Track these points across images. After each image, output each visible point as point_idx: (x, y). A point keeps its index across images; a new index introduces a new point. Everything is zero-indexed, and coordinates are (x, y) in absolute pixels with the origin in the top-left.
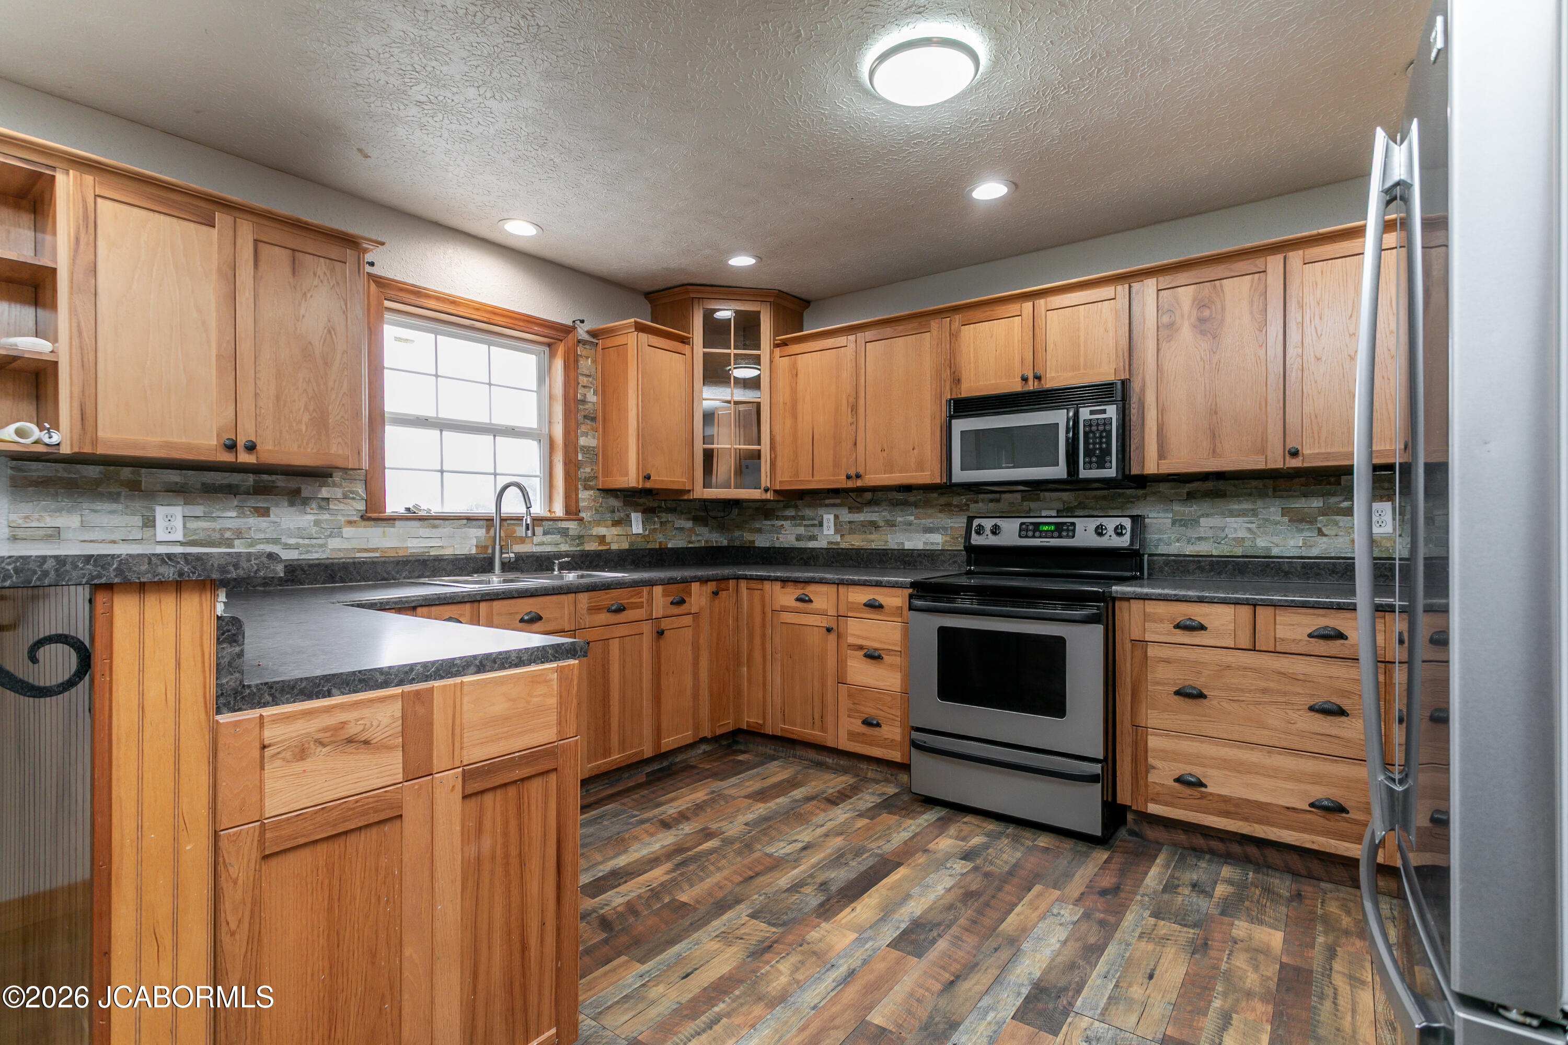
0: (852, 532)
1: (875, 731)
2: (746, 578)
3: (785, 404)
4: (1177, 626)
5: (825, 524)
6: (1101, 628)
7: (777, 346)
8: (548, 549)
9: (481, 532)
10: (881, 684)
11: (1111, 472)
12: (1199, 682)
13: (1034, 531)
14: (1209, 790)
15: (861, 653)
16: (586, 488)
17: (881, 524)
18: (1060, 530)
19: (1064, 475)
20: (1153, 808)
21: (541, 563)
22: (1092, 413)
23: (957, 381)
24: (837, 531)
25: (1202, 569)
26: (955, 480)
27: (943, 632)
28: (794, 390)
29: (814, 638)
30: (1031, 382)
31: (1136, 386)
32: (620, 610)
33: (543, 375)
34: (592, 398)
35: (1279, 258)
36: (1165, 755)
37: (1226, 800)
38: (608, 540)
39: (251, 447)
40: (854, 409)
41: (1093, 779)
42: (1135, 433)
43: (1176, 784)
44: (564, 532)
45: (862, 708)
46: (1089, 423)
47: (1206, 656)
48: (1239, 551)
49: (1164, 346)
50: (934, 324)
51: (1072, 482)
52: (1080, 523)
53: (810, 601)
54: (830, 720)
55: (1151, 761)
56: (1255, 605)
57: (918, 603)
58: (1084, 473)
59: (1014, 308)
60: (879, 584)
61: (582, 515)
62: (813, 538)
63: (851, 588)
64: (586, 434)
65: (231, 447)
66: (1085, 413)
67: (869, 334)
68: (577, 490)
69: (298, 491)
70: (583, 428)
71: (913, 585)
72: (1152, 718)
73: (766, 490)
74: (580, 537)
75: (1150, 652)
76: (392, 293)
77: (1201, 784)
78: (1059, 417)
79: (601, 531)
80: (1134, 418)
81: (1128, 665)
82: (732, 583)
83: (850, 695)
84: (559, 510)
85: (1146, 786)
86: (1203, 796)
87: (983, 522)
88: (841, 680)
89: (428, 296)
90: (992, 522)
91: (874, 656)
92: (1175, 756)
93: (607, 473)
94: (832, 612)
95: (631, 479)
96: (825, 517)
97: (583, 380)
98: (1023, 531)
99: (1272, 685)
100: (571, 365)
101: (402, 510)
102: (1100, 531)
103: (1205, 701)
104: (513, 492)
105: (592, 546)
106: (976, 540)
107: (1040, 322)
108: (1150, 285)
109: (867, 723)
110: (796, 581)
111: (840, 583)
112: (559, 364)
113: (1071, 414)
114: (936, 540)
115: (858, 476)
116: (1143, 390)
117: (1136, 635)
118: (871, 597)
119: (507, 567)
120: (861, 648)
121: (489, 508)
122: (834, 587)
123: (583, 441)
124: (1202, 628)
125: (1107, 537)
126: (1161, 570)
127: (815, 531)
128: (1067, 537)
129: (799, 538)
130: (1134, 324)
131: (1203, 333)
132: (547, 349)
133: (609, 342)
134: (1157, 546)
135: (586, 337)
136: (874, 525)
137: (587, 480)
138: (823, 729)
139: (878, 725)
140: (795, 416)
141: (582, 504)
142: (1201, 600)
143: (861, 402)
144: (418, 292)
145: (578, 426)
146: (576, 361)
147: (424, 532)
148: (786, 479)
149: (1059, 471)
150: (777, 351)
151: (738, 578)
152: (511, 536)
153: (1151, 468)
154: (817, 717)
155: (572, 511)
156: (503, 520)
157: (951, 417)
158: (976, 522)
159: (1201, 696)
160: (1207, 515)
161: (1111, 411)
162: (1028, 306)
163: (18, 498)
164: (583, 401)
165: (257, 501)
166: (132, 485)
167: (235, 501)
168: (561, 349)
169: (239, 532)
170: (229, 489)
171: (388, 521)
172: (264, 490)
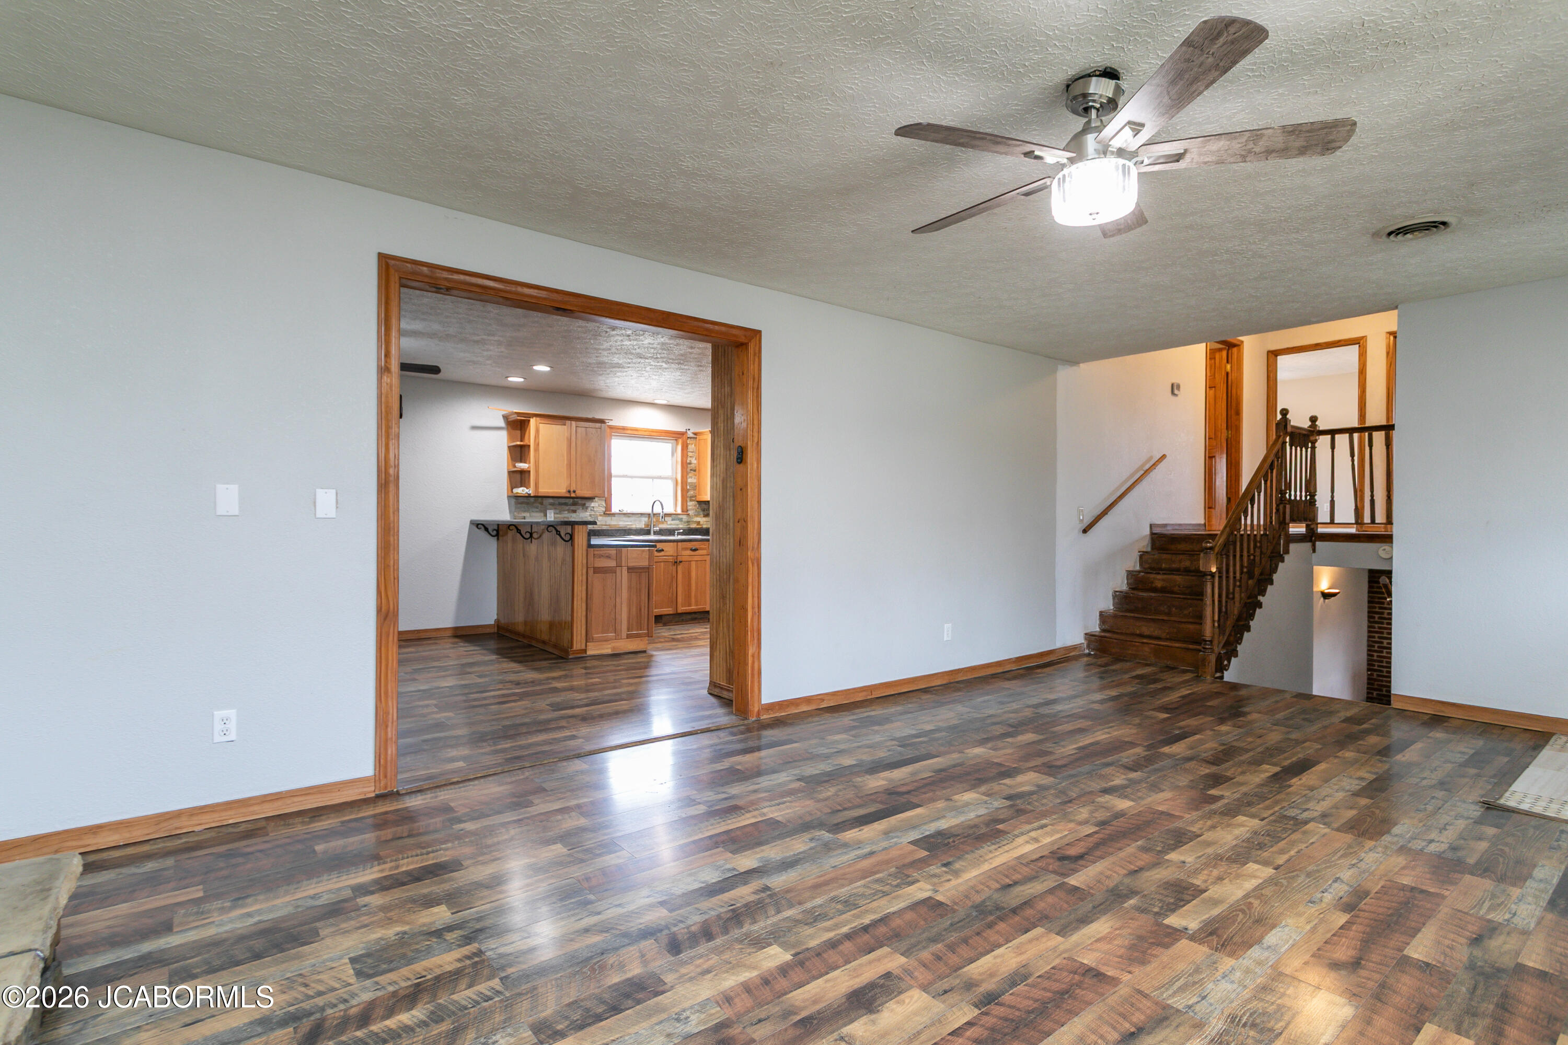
8: (674, 526)
9: (646, 519)
16: (691, 501)
21: (671, 532)
32: (695, 550)
33: (673, 452)
34: (694, 461)
38: (701, 523)
39: (574, 492)
44: (681, 520)
61: (689, 512)
64: (691, 477)
65: (569, 492)
68: (687, 501)
69: (585, 504)
70: (690, 475)
74: (688, 522)
76: (614, 430)
79: (698, 519)
84: (679, 511)
89: (627, 429)
93: (700, 494)
97: (690, 454)
100: (685, 448)
101: (618, 512)
104: (657, 504)
105: (694, 526)
112: (679, 448)
119: (655, 533)
121: (649, 511)
123: (689, 480)
132: (675, 441)
135: (692, 435)
137: (691, 497)
141: (689, 508)
144: (624, 429)
145: (687, 473)
146: (687, 446)
147: (625, 519)
152: (658, 521)
155: (685, 510)
156: (654, 514)
163: (516, 508)
164: (690, 463)
165: (573, 508)
166: (542, 504)
167: (567, 508)
168: (680, 441)
169: (568, 518)
170: (566, 504)
171: (614, 515)
172: (574, 504)
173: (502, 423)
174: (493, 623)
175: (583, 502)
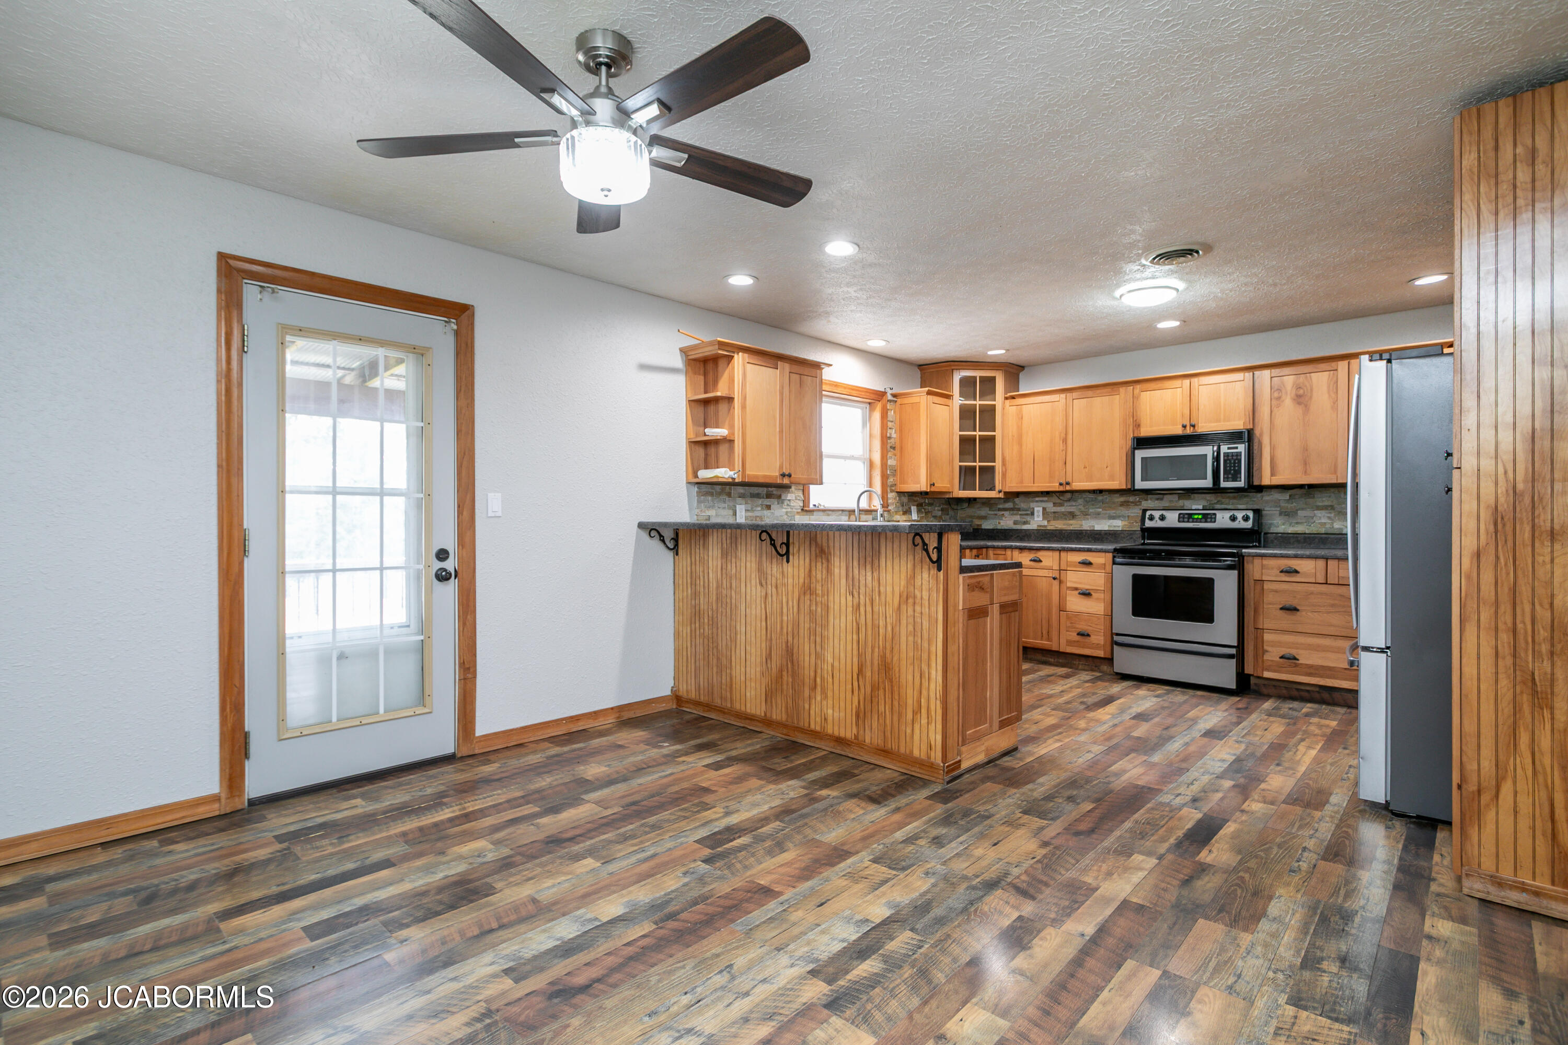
0: (1055, 519)
1: (1087, 640)
2: (994, 547)
3: (1013, 436)
4: (1282, 572)
5: (1036, 514)
6: (1236, 572)
7: (1006, 398)
10: (1091, 611)
11: (1241, 484)
12: (1294, 603)
13: (1189, 518)
14: (1300, 662)
15: (1077, 592)
16: (892, 491)
17: (1077, 513)
18: (1206, 518)
19: (1211, 485)
20: (1267, 674)
22: (1229, 448)
23: (1138, 426)
24: (1044, 518)
25: (1298, 542)
26: (1137, 487)
27: (1136, 578)
28: (1020, 428)
29: (1043, 584)
30: (1188, 428)
31: (1257, 432)
33: (871, 422)
34: (894, 435)
35: (1346, 363)
36: (1274, 644)
37: (1310, 666)
39: (790, 476)
40: (1065, 441)
41: (1231, 656)
42: (1256, 461)
43: (1281, 660)
45: (1077, 626)
46: (1226, 455)
47: (1300, 587)
48: (1323, 531)
49: (1275, 410)
50: (1122, 390)
51: (1216, 489)
52: (1219, 515)
53: (1040, 561)
54: (1054, 634)
55: (1266, 647)
56: (1327, 559)
57: (1118, 560)
58: (1224, 484)
59: (1177, 383)
60: (1089, 550)
61: (890, 508)
62: (1025, 523)
63: (1070, 554)
64: (891, 458)
65: (783, 476)
66: (1224, 449)
67: (1075, 395)
68: (886, 492)
70: (892, 454)
71: (1115, 550)
72: (1266, 623)
73: (1000, 492)
75: (1266, 587)
77: (1295, 659)
78: (1208, 451)
79: (898, 517)
80: (1255, 452)
81: (1252, 595)
82: (984, 550)
83: (1068, 618)
84: (877, 505)
85: (1263, 661)
86: (1296, 665)
87: (1153, 513)
88: (1062, 609)
90: (1161, 512)
91: (1086, 594)
92: (1279, 644)
93: (903, 482)
94: (1056, 567)
95: (922, 485)
96: (1036, 509)
97: (890, 424)
98: (1181, 518)
99: (1336, 602)
100: (884, 415)
101: (816, 506)
102: (1233, 519)
103: (1298, 613)
106: (1148, 524)
107: (1194, 392)
108: (1266, 373)
109: (1080, 634)
110: (1031, 549)
111: (1060, 550)
112: (877, 415)
113: (1215, 448)
114: (1118, 525)
115: (1068, 484)
116: (1261, 434)
117: (1257, 577)
118: (1084, 558)
120: (1076, 589)
122: (1057, 553)
123: (891, 462)
124: (1296, 572)
125: (1237, 522)
126: (1272, 542)
127: (1028, 518)
128: (1211, 522)
129: (1015, 523)
130: (1256, 398)
131: (1299, 403)
132: (868, 406)
133: (906, 401)
134: (1269, 528)
135: (890, 397)
136: (1072, 516)
137: (891, 486)
138: (1049, 639)
139: (1088, 635)
140: (1020, 444)
141: (889, 501)
142: (1296, 557)
143: (1070, 437)
145: (888, 453)
146: (886, 413)
147: (823, 518)
148: (1013, 486)
149: (1208, 483)
150: (1007, 402)
151: (987, 547)
153: (1266, 480)
154: (1045, 632)
155: (885, 505)
157: (1135, 449)
158: (1148, 513)
159: (1296, 610)
160: (1303, 509)
161: (1241, 448)
162: (1186, 382)
163: (699, 502)
164: (890, 438)
165: (767, 502)
166: (729, 495)
167: (760, 501)
168: (879, 406)
169: (761, 518)
170: (758, 496)
171: (812, 511)
172: (769, 496)
173: (678, 362)
174: (668, 693)
175: (779, 493)
